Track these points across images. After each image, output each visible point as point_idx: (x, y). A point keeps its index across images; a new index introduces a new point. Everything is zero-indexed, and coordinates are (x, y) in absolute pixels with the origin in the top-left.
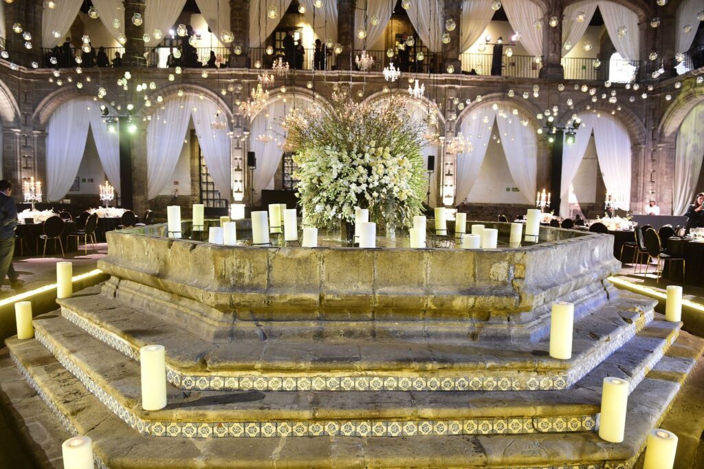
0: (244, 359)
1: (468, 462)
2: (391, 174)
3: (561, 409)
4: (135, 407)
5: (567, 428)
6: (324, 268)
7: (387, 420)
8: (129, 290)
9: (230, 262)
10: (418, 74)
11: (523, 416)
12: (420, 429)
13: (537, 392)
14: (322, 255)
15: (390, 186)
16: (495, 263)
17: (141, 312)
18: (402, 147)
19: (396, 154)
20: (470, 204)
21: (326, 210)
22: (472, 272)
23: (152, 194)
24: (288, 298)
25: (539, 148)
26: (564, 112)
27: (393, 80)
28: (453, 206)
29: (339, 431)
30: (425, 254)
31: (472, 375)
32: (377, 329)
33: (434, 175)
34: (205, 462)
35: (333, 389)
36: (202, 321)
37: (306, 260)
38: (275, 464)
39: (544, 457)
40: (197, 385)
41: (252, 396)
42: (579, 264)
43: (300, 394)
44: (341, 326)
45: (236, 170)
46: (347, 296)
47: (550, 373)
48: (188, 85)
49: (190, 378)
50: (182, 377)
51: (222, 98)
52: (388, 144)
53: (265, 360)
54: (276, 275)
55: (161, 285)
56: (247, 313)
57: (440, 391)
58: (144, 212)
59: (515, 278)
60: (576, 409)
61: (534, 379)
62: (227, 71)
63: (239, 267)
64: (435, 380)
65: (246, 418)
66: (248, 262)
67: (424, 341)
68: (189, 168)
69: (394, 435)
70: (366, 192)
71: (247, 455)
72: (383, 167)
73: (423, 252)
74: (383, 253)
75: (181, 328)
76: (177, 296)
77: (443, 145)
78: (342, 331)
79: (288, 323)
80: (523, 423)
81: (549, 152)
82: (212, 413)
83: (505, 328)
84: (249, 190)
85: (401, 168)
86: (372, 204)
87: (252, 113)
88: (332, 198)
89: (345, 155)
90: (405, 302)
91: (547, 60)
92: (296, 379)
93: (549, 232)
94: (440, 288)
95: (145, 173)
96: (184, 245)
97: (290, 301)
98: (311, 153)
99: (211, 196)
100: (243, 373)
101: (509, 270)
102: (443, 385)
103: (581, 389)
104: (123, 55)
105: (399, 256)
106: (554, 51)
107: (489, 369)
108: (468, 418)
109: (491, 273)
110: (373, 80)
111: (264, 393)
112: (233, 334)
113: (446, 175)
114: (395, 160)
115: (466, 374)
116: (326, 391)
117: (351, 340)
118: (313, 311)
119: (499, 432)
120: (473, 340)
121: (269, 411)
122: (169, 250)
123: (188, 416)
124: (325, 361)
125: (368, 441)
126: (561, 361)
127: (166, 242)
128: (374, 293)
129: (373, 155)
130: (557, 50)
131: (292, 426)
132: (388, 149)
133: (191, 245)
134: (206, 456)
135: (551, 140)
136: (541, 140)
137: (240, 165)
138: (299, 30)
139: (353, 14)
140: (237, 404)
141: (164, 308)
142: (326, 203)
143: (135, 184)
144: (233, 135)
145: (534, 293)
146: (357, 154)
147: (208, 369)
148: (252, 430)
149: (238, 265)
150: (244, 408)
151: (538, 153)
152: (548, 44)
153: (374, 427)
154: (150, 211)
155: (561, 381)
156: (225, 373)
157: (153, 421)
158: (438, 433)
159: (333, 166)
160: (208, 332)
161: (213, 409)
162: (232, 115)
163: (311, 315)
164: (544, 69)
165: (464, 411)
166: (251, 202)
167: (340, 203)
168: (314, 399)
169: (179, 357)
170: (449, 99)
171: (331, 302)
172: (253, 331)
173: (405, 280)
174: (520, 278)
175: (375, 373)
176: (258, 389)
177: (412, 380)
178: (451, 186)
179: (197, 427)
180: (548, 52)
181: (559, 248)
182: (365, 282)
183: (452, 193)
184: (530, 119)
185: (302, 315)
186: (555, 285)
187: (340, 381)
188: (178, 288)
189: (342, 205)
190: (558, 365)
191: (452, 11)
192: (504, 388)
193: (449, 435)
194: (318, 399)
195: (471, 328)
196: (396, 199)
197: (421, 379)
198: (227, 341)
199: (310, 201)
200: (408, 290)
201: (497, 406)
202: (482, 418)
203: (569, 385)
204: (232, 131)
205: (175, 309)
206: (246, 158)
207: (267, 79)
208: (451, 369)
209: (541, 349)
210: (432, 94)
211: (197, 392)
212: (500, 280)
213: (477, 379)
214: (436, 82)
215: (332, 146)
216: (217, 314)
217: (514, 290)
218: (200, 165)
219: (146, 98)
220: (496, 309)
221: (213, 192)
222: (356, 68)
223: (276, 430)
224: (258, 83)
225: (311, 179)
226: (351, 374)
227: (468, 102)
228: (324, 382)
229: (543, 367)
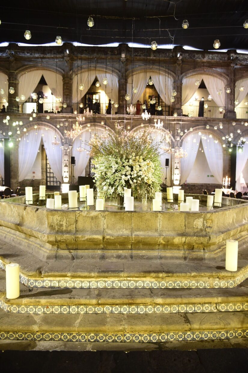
0: (62, 271)
1: (180, 328)
2: (143, 170)
3: (232, 299)
4: (3, 297)
5: (235, 309)
6: (105, 221)
7: (137, 305)
8: (4, 232)
9: (55, 218)
10: (160, 116)
11: (211, 303)
12: (155, 310)
13: (219, 289)
14: (104, 215)
15: (142, 177)
16: (196, 219)
17: (9, 244)
18: (149, 156)
19: (146, 160)
20: (188, 183)
21: (109, 189)
22: (184, 224)
23: (21, 178)
24: (86, 238)
25: (224, 154)
26: (237, 135)
27: (147, 120)
28: (179, 185)
29: (112, 311)
30: (159, 214)
31: (184, 280)
32: (133, 254)
33: (169, 168)
34: (39, 328)
35: (109, 288)
36: (41, 249)
37: (96, 217)
38: (76, 329)
39: (222, 326)
40: (36, 284)
41: (66, 291)
42: (242, 218)
43: (91, 290)
44: (114, 253)
45: (65, 166)
46: (118, 237)
47: (226, 279)
48: (41, 122)
49: (32, 281)
50: (28, 281)
51: (58, 129)
52: (142, 154)
53: (73, 271)
54: (80, 225)
55: (20, 230)
56: (64, 245)
57: (167, 289)
58: (16, 188)
59: (207, 227)
60: (239, 299)
61: (217, 282)
62: (61, 115)
63: (60, 221)
64: (164, 282)
65: (62, 303)
66: (65, 218)
67: (159, 261)
68: (41, 165)
69: (141, 313)
70: (130, 180)
71: (62, 324)
72: (139, 166)
73: (158, 213)
74: (136, 214)
75: (30, 253)
76: (28, 236)
77: (173, 153)
78: (114, 255)
79: (86, 251)
80: (211, 306)
81: (229, 156)
82: (43, 300)
83: (202, 254)
84: (72, 177)
85: (149, 167)
86: (133, 186)
87: (73, 137)
88: (112, 183)
89: (119, 161)
90: (148, 240)
91: (228, 109)
92: (90, 282)
93: (228, 200)
94: (167, 232)
95: (17, 168)
96: (32, 209)
97: (87, 239)
98: (101, 159)
99: (52, 179)
100: (61, 278)
101: (204, 223)
102: (168, 286)
103: (242, 287)
104: (7, 107)
105: (145, 215)
106: (231, 104)
107: (193, 276)
108: (181, 304)
109: (194, 224)
110: (137, 119)
111: (72, 289)
112: (56, 257)
113: (175, 169)
114: (145, 163)
115: (181, 279)
116: (105, 289)
117: (120, 260)
118: (100, 244)
119: (198, 311)
120: (185, 260)
121: (74, 300)
122: (25, 211)
123: (31, 302)
124: (105, 272)
125: (127, 316)
126: (231, 272)
127: (23, 207)
128: (132, 235)
129: (134, 160)
130: (233, 104)
131: (86, 308)
132: (141, 157)
133: (36, 209)
134: (39, 324)
135: (230, 150)
136: (225, 150)
137: (67, 164)
138: (99, 94)
139: (126, 86)
140: (57, 296)
141: (21, 242)
142: (109, 185)
143: (12, 173)
144: (63, 148)
145: (217, 235)
146: (125, 160)
147: (42, 276)
148: (65, 310)
149: (60, 220)
150: (61, 298)
151: (224, 157)
152: (228, 101)
153: (130, 309)
154: (19, 188)
155: (232, 283)
156: (51, 279)
157: (12, 304)
158: (165, 312)
159: (113, 166)
160: (44, 256)
161: (44, 298)
162: (63, 138)
163: (98, 247)
164: (226, 114)
165: (179, 300)
166: (72, 183)
167: (116, 186)
168: (99, 293)
169: (27, 269)
170: (176, 129)
171: (109, 240)
172: (67, 255)
173: (148, 228)
174: (210, 227)
175: (131, 279)
176: (69, 287)
177: (152, 283)
178: (178, 174)
179: (36, 308)
180: (228, 104)
181: (231, 211)
182: (127, 229)
183: (178, 178)
184: (219, 139)
185: (94, 247)
186: (229, 230)
187: (113, 283)
188: (28, 231)
189: (118, 186)
190: (230, 274)
191: (177, 84)
192: (201, 287)
193: (171, 313)
194: (101, 293)
195: (184, 254)
196: (146, 183)
197: (156, 282)
198: (53, 261)
199: (101, 184)
200: (150, 233)
201: (197, 297)
202: (189, 303)
203: (236, 285)
204: (63, 145)
205: (27, 243)
206: (70, 160)
207: (81, 119)
208: (172, 276)
209: (222, 265)
210: (167, 126)
211: (36, 288)
212: (199, 228)
213: (186, 282)
214: (169, 120)
215: (112, 156)
216: (49, 246)
217: (207, 233)
218: (46, 163)
219: (18, 129)
220: (197, 243)
221: (53, 177)
222: (127, 113)
223: (78, 310)
224: (76, 121)
225: (102, 173)
226: (118, 279)
227: (186, 131)
228: (104, 284)
229: (222, 275)
